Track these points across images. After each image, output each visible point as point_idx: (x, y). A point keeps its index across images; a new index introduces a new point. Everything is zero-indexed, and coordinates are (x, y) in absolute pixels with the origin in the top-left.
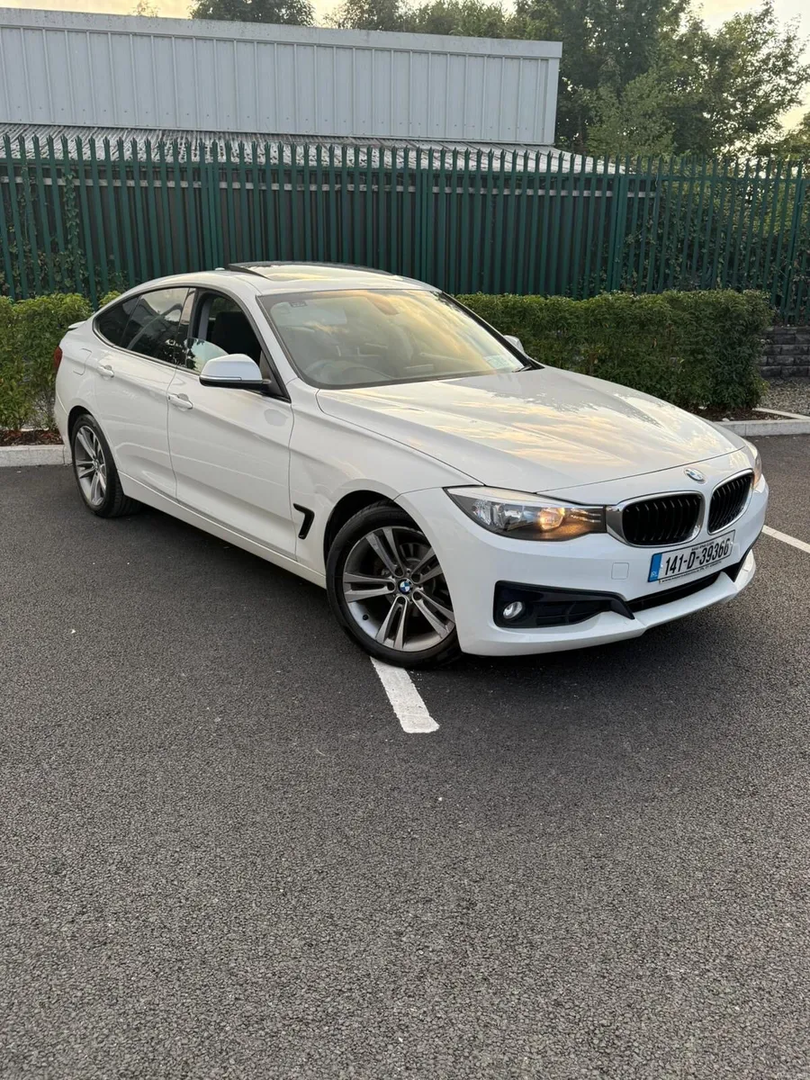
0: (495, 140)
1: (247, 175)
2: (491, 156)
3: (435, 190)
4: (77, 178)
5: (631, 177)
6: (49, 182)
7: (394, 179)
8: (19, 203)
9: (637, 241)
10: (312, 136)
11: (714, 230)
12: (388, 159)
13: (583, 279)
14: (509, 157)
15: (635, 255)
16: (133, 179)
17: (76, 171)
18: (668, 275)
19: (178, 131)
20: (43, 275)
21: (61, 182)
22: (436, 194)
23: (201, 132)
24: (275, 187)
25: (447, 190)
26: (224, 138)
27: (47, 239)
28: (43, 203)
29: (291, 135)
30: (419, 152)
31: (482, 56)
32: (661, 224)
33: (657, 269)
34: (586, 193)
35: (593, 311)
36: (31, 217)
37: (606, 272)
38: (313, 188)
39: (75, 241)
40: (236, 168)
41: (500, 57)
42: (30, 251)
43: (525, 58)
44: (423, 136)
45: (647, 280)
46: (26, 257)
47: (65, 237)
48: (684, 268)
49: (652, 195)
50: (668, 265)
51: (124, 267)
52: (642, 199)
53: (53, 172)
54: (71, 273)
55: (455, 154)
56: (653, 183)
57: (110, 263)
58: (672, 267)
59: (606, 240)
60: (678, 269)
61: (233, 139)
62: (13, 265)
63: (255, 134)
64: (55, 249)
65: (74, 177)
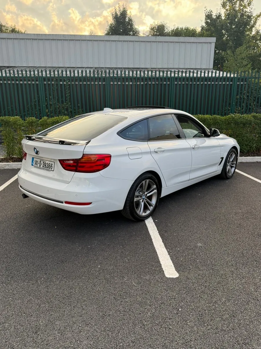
0: (194, 68)
1: (119, 80)
2: (193, 73)
3: (176, 83)
4: (69, 82)
5: (239, 78)
6: (61, 83)
7: (163, 80)
8: (53, 89)
9: (240, 97)
10: (138, 68)
12: (161, 74)
13: (222, 109)
14: (199, 73)
15: (240, 102)
16: (85, 82)
17: (69, 80)
18: (250, 108)
19: (99, 68)
20: (59, 110)
21: (65, 83)
22: (176, 84)
23: (106, 68)
24: (127, 83)
25: (180, 83)
26: (113, 69)
27: (60, 100)
28: (60, 89)
29: (132, 68)
30: (171, 72)
31: (191, 43)
32: (248, 92)
33: (247, 106)
34: (224, 83)
35: (228, 120)
36: (56, 93)
37: (230, 107)
38: (138, 83)
39: (68, 100)
40: (115, 78)
41: (196, 43)
42: (56, 103)
43: (204, 43)
44: (172, 67)
45: (244, 110)
46: (54, 105)
47: (66, 99)
48: (256, 105)
49: (245, 83)
50: (250, 105)
51: (82, 108)
52: (242, 85)
53: (63, 80)
54: (67, 110)
55: (182, 72)
56: (246, 79)
57: (78, 107)
58: (252, 105)
59: (230, 97)
60: (254, 106)
61: (115, 70)
62: (50, 107)
63: (122, 68)
64: (62, 102)
65: (68, 82)
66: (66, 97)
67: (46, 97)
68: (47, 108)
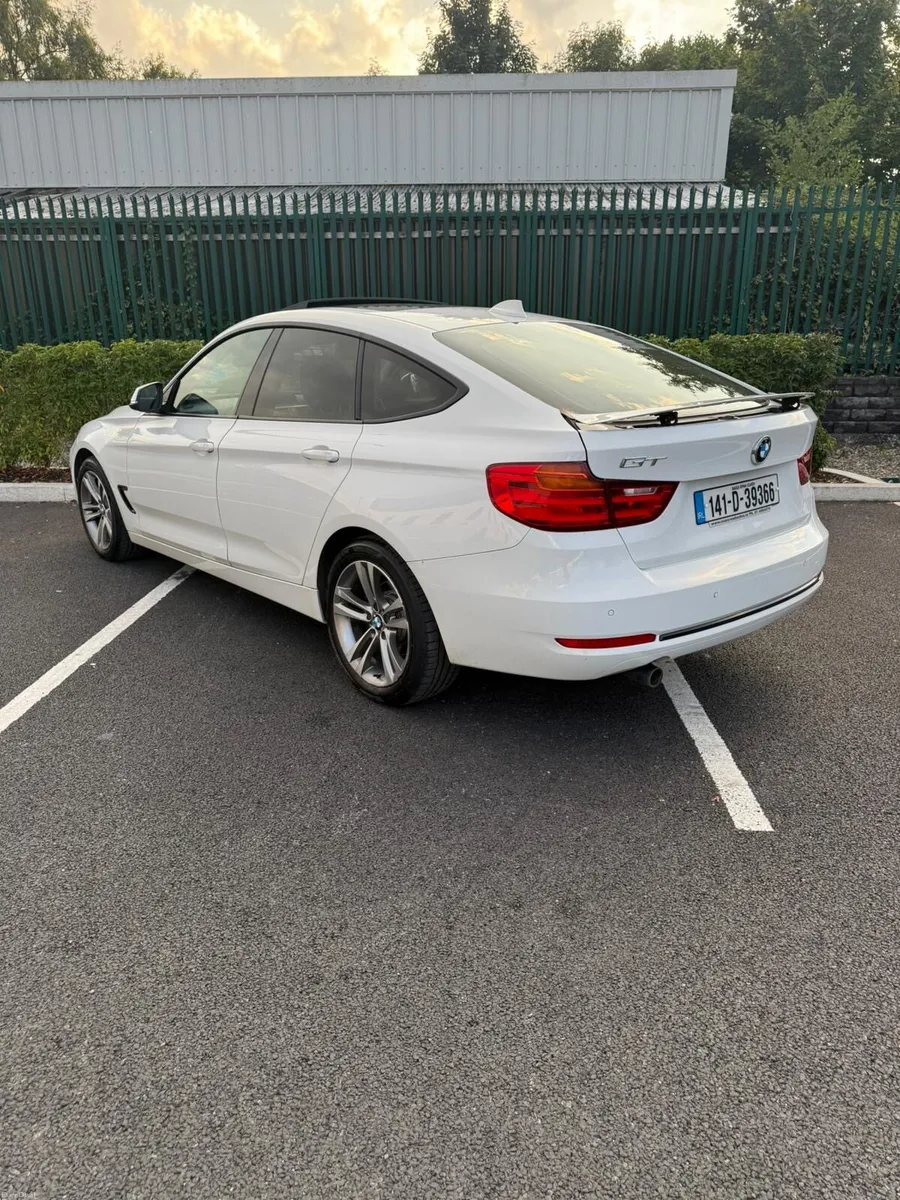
0: (658, 179)
3: (540, 233)
4: (195, 233)
5: (762, 211)
6: (171, 238)
7: (497, 223)
8: (145, 258)
9: (767, 281)
11: (862, 268)
13: (703, 323)
15: (765, 296)
16: (245, 232)
17: (194, 227)
18: (804, 318)
20: (166, 325)
21: (181, 238)
24: (378, 235)
25: (554, 232)
27: (170, 291)
28: (166, 258)
31: (647, 91)
32: (797, 262)
33: (792, 311)
34: (708, 231)
36: (156, 271)
37: (731, 315)
38: (416, 235)
39: (194, 294)
40: (340, 219)
41: (667, 90)
42: (155, 303)
43: (696, 90)
45: (779, 324)
46: (152, 309)
47: (185, 289)
48: (823, 309)
49: (786, 230)
50: (803, 308)
52: (774, 235)
53: (174, 229)
54: (190, 323)
56: (788, 216)
58: (808, 310)
59: (730, 282)
60: (816, 311)
64: (176, 302)
65: (192, 233)
66: (187, 283)
67: (126, 284)
68: (131, 318)
